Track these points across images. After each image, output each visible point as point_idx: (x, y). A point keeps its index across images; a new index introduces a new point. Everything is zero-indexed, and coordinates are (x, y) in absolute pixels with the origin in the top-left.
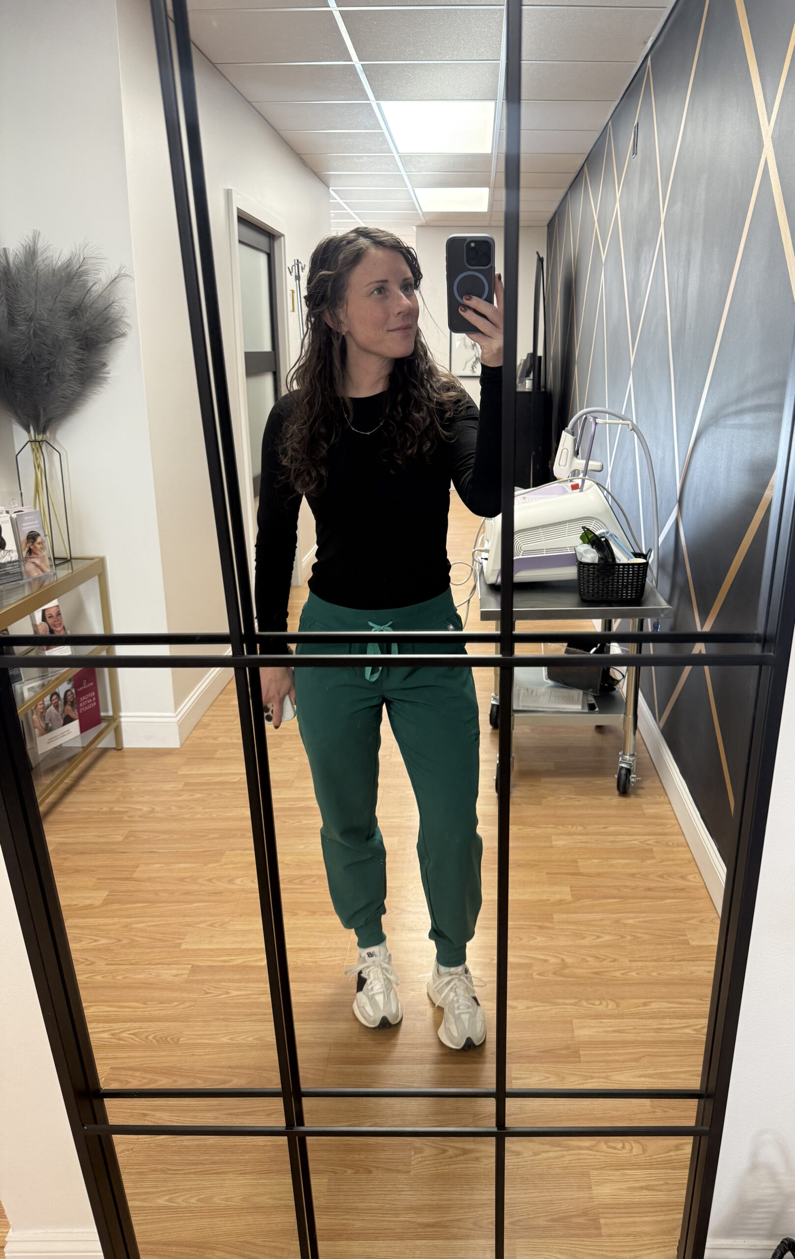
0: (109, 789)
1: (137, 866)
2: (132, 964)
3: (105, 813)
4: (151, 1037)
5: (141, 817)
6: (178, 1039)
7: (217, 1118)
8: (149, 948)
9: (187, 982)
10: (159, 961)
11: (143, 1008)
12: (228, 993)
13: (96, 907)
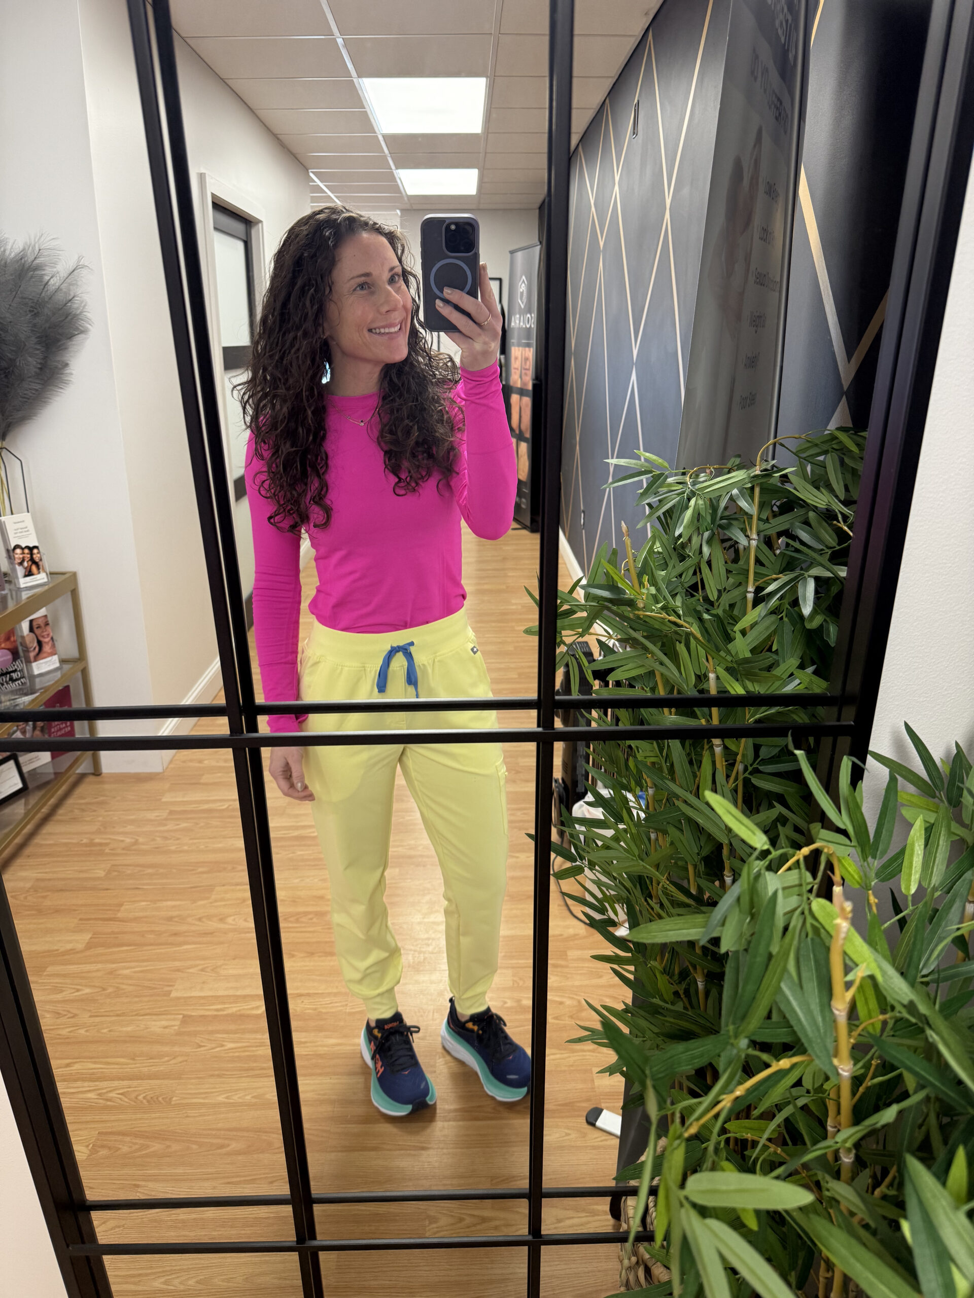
0: (88, 819)
1: (121, 905)
2: (118, 1015)
3: (86, 845)
4: (141, 1097)
5: (123, 849)
6: (171, 1099)
7: (214, 1188)
8: (136, 996)
9: (179, 1034)
10: (148, 1011)
11: (132, 1064)
12: (222, 1046)
13: (77, 952)
